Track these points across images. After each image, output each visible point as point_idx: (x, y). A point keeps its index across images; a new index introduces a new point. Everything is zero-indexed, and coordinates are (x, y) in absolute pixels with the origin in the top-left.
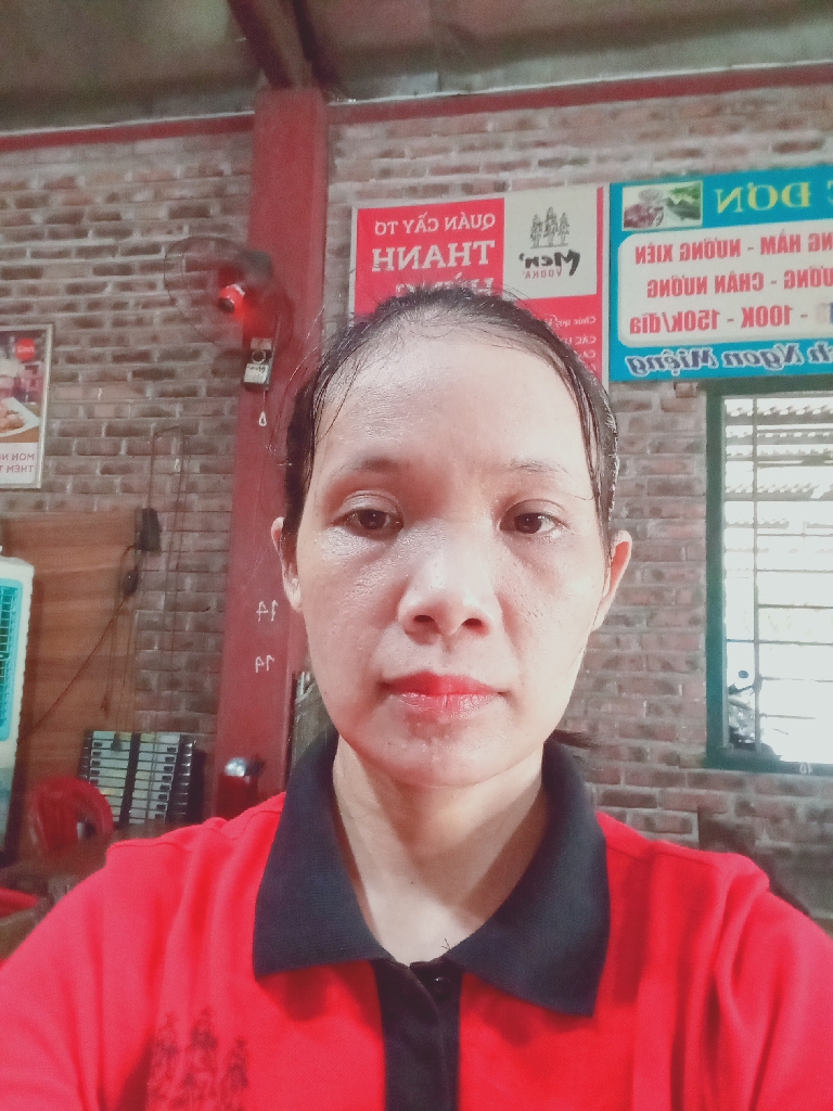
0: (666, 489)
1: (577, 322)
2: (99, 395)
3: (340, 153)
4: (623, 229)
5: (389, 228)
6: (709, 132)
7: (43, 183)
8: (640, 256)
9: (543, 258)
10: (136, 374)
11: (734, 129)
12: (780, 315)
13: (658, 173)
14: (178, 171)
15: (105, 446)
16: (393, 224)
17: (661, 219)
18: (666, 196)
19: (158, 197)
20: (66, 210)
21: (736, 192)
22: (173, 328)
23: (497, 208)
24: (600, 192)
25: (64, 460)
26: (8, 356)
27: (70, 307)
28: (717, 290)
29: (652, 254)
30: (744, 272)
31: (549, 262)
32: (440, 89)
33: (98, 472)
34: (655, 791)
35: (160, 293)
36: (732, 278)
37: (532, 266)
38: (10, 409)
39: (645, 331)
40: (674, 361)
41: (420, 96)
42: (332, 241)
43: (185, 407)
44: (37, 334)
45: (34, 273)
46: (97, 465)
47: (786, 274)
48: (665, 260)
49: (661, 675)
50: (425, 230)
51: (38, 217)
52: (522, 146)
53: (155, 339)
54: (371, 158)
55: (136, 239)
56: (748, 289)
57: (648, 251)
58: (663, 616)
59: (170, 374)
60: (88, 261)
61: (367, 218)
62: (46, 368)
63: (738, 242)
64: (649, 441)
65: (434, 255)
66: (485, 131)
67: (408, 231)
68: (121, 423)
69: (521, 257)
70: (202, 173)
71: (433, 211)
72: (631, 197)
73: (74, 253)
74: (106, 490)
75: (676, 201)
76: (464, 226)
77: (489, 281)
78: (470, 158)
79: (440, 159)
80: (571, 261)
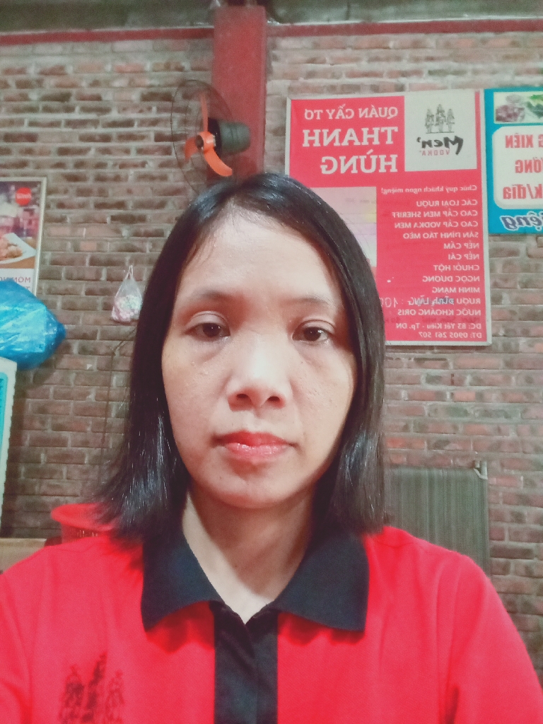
0: (534, 316)
1: (462, 189)
2: (84, 234)
3: (276, 58)
4: (496, 122)
5: (315, 115)
7: (39, 70)
8: (509, 142)
9: (435, 141)
10: (114, 218)
13: (518, 84)
14: (148, 66)
15: (89, 275)
16: (319, 112)
17: (523, 117)
18: (527, 100)
19: (132, 85)
20: (58, 91)
22: (143, 183)
23: (399, 103)
24: (477, 94)
25: (56, 284)
26: (9, 201)
27: (60, 165)
29: (518, 141)
31: (440, 144)
32: (347, 17)
33: (83, 293)
34: (532, 545)
35: (133, 157)
37: (427, 146)
38: (10, 242)
39: (514, 197)
40: (537, 220)
41: (334, 23)
42: (271, 123)
43: (154, 245)
44: (34, 184)
45: (32, 138)
46: (83, 287)
48: (527, 147)
49: (534, 456)
50: (343, 117)
51: (34, 95)
52: (417, 60)
53: (129, 192)
54: (299, 63)
55: (114, 115)
57: (514, 139)
58: (534, 411)
59: (142, 219)
60: (75, 130)
61: (298, 107)
62: (41, 211)
64: (519, 279)
65: (351, 135)
66: (388, 48)
67: (331, 118)
68: (102, 257)
69: (418, 140)
70: (167, 67)
71: (351, 103)
72: (500, 100)
73: (63, 124)
74: (89, 308)
75: (534, 103)
76: (374, 116)
77: (394, 157)
78: (376, 66)
79: (353, 66)
80: (457, 144)
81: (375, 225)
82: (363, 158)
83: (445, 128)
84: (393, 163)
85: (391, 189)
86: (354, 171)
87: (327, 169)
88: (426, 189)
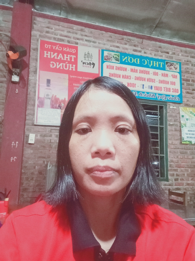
3: (35, 24)
4: (104, 60)
5: (49, 47)
6: (121, 43)
8: (107, 67)
9: (87, 63)
11: (126, 44)
12: (134, 85)
13: (111, 49)
16: (50, 46)
17: (112, 60)
18: (113, 55)
21: (126, 57)
23: (76, 48)
24: (99, 50)
28: (122, 78)
29: (110, 67)
30: (128, 75)
31: (88, 64)
32: (60, 15)
36: (125, 76)
37: (84, 64)
41: (55, 15)
42: (32, 46)
47: (135, 77)
48: (112, 69)
50: (58, 49)
52: (82, 35)
54: (44, 27)
56: (128, 79)
57: (109, 66)
63: (126, 68)
65: (61, 56)
66: (73, 29)
67: (54, 49)
69: (82, 61)
71: (61, 45)
72: (106, 53)
75: (115, 57)
76: (68, 51)
77: (74, 66)
78: (69, 34)
79: (62, 33)
80: (93, 65)
81: (68, 87)
82: (64, 64)
83: (90, 59)
84: (74, 68)
85: (73, 76)
86: (61, 68)
87: (52, 66)
88: (84, 78)
